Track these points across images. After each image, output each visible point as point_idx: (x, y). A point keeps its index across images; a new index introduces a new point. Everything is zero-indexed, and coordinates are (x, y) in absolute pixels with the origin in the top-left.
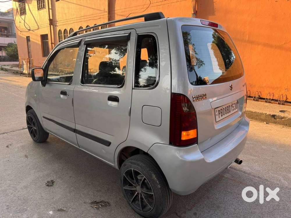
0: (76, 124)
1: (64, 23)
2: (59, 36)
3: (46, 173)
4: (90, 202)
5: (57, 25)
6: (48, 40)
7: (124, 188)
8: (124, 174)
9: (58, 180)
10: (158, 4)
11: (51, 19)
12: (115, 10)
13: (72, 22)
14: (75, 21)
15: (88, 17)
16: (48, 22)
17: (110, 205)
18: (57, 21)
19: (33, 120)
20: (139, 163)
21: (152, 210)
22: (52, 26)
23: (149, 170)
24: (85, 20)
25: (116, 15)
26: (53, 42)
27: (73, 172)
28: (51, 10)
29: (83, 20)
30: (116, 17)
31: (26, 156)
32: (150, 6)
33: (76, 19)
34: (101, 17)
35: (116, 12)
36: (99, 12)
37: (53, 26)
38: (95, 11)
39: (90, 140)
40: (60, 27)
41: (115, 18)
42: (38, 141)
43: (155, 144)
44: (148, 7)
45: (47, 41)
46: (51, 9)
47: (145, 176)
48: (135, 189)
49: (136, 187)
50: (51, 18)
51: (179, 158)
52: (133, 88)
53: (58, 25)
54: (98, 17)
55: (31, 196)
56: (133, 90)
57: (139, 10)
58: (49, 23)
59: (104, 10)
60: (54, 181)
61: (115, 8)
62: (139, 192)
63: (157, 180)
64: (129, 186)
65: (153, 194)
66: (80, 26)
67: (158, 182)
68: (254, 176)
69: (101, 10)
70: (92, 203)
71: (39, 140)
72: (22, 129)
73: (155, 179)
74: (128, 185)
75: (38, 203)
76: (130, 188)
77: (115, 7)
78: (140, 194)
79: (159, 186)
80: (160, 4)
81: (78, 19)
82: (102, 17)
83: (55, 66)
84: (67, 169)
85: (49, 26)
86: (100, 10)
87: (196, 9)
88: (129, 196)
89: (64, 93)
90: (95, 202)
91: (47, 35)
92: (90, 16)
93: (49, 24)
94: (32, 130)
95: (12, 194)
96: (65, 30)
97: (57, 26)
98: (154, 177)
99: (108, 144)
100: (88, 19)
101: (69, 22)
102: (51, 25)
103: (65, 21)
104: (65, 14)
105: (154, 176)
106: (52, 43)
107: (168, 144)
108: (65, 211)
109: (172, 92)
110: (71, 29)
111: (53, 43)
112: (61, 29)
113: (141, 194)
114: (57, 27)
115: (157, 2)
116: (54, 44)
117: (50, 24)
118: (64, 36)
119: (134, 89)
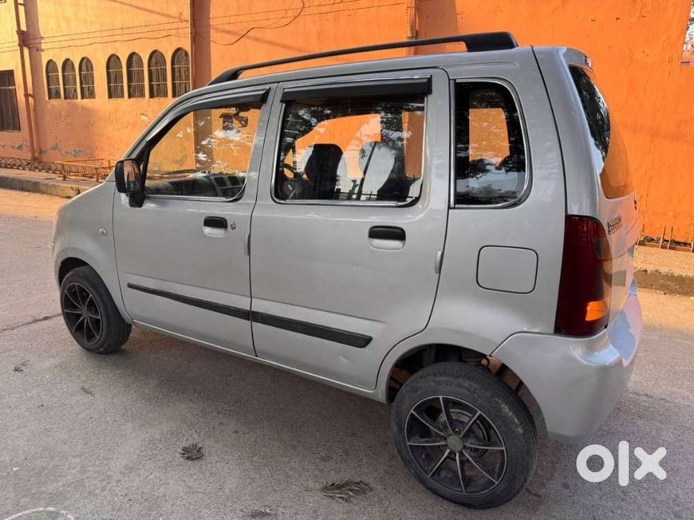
0: (253, 299)
1: (64, 44)
2: (48, 77)
3: (165, 427)
4: (318, 486)
5: (43, 48)
6: (15, 85)
7: (411, 444)
8: (412, 411)
9: (207, 442)
10: (324, 9)
11: (23, 31)
12: (210, 18)
13: (87, 42)
14: (98, 40)
15: (133, 30)
16: (16, 38)
17: (371, 490)
18: (42, 38)
19: (89, 295)
20: (460, 381)
21: (497, 485)
22: (26, 51)
23: (492, 396)
24: (127, 37)
25: (212, 31)
26: (30, 92)
27: (237, 420)
28: (21, 9)
29: (118, 38)
30: (211, 35)
31: (87, 391)
32: (302, 14)
33: (98, 34)
34: (172, 34)
35: (212, 22)
36: (165, 20)
37: (29, 48)
38: (154, 17)
39: (299, 335)
40: (52, 52)
41: (209, 37)
42: (102, 350)
43: (515, 335)
44: (298, 16)
45: (11, 87)
46: (21, 4)
47: (481, 410)
48: (444, 443)
49: (445, 439)
50: (24, 28)
51: (581, 362)
52: (452, 205)
53: (43, 46)
54: (164, 34)
55: (159, 489)
56: (450, 211)
57: (274, 21)
58: (17, 40)
59: (178, 15)
60: (200, 445)
61: (210, 12)
62: (454, 449)
63: (514, 416)
64: (421, 437)
65: (503, 448)
66: (110, 54)
67: (516, 421)
68: (637, 394)
69: (171, 14)
70: (325, 489)
71: (105, 346)
72: (33, 322)
73: (510, 414)
74: (417, 437)
75: (190, 504)
76: (426, 442)
77: (211, 10)
78: (457, 455)
79: (520, 430)
80: (327, 9)
81: (104, 34)
82: (173, 32)
83: (36, 155)
84: (215, 414)
85: (18, 48)
86: (169, 16)
87: (417, 27)
88: (421, 462)
89: (216, 222)
90: (333, 485)
91: (11, 73)
92: (140, 30)
93: (17, 44)
94: (82, 322)
95: (103, 489)
96: (66, 61)
97: (43, 50)
98: (508, 410)
99: (362, 341)
100: (132, 37)
101: (79, 43)
102: (24, 48)
103: (66, 38)
104: (67, 20)
105: (506, 409)
106: (27, 95)
107: (552, 332)
108: (270, 515)
109: (570, 212)
110: (85, 60)
111: (30, 95)
112: (54, 60)
113: (461, 454)
114: (42, 53)
115: (320, 6)
116: (32, 96)
117: (19, 45)
118: (64, 76)
119: (454, 208)
